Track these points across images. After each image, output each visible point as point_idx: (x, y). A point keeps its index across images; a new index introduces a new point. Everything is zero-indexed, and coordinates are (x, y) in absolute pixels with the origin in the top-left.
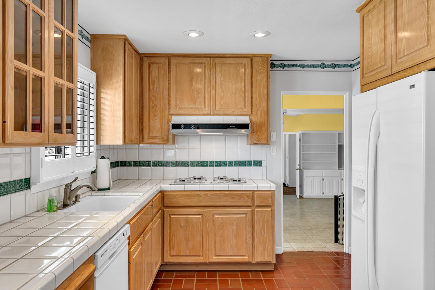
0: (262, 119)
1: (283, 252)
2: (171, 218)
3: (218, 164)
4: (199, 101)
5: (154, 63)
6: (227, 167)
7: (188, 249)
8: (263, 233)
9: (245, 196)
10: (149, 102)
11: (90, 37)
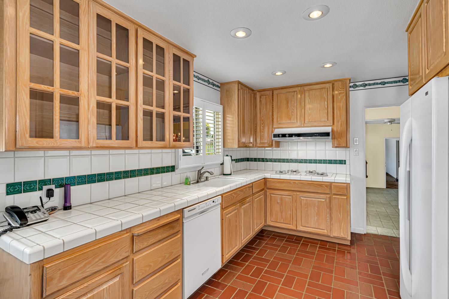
0: (342, 128)
1: (366, 233)
2: (271, 196)
3: (311, 161)
4: (293, 118)
5: (263, 95)
6: (318, 164)
7: (282, 218)
8: (339, 215)
9: (324, 186)
10: (260, 121)
11: (219, 85)
